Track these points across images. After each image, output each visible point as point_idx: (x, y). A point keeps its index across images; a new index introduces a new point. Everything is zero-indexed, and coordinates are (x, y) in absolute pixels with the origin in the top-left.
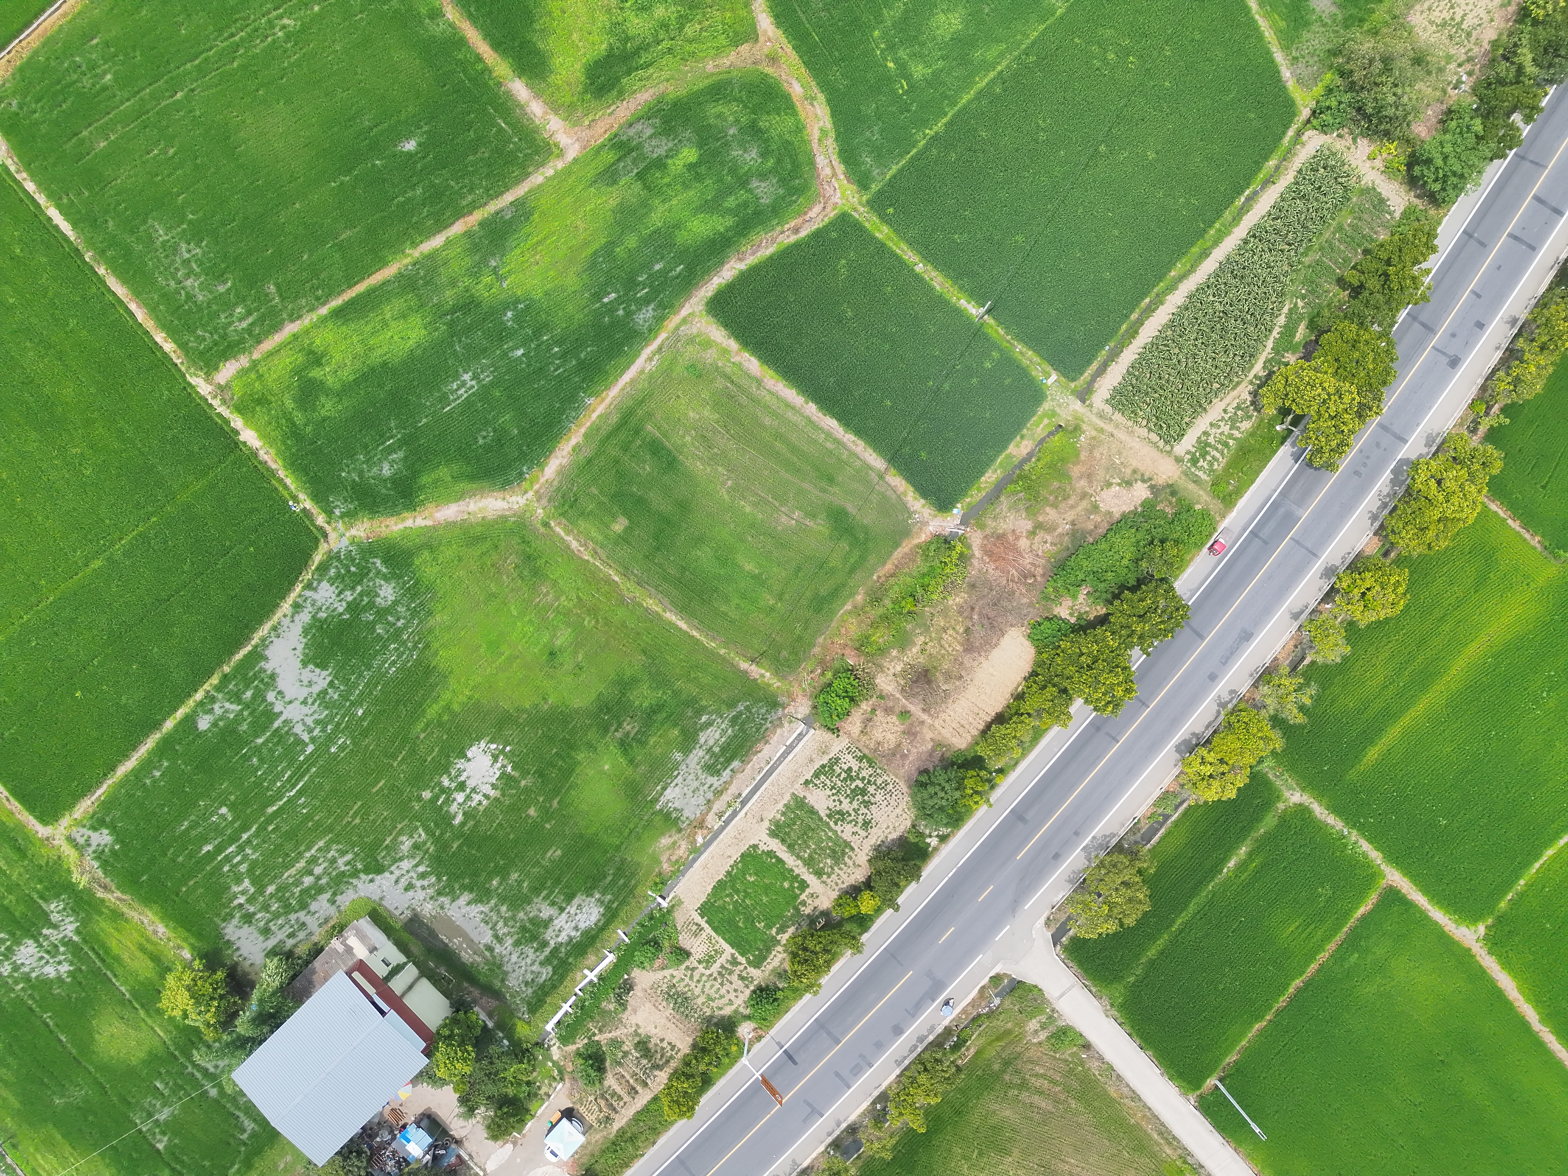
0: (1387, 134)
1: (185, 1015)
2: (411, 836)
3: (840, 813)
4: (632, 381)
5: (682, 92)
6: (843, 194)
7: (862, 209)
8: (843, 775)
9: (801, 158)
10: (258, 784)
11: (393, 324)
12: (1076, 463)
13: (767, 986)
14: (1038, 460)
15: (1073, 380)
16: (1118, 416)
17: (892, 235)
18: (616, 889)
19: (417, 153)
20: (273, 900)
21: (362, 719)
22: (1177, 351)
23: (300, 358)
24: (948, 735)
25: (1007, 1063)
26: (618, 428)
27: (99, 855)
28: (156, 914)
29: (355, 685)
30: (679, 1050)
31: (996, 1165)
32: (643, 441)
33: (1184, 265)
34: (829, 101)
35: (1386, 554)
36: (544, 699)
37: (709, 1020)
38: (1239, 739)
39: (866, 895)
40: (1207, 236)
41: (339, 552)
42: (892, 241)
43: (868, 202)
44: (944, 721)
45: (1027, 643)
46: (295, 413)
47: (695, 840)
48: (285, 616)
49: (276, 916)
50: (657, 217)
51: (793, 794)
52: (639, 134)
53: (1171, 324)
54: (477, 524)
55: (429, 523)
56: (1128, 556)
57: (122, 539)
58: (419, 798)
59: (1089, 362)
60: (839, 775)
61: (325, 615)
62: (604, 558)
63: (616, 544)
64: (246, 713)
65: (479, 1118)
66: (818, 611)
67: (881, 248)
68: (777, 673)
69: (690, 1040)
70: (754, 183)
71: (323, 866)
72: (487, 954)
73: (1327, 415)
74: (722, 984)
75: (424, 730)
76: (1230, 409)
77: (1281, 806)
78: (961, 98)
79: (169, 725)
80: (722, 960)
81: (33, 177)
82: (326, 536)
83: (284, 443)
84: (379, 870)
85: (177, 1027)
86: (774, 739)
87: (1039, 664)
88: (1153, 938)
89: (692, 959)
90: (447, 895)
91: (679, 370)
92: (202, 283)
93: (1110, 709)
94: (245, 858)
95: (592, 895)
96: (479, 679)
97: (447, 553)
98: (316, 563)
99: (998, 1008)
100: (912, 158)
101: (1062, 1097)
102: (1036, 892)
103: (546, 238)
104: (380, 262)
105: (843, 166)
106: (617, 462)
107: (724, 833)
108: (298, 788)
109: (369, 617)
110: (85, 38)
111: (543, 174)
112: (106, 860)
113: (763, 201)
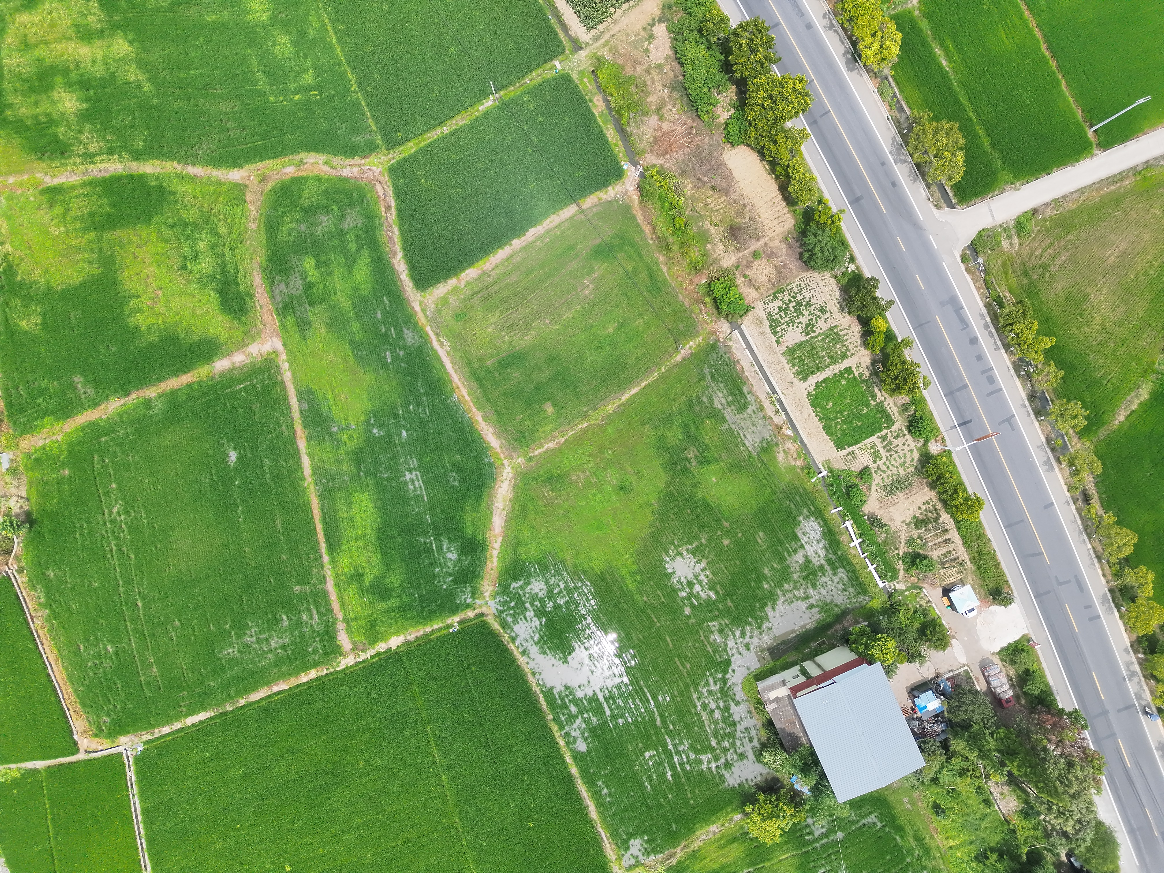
1: (782, 829)
2: (712, 632)
3: (807, 326)
4: (452, 362)
5: (263, 252)
6: (375, 165)
7: (391, 156)
8: (782, 314)
9: (340, 186)
10: (637, 724)
11: (352, 514)
12: (623, 68)
13: (909, 421)
14: (611, 95)
15: (564, 50)
16: (601, 27)
17: (416, 141)
18: (801, 504)
19: (240, 453)
20: (722, 743)
21: (619, 636)
23: (353, 586)
24: (782, 229)
25: (1025, 273)
26: (482, 385)
27: (647, 852)
28: (702, 827)
30: (931, 499)
31: (1093, 307)
32: (497, 370)
34: (307, 150)
36: (650, 505)
37: (918, 471)
39: (874, 322)
41: (497, 610)
42: (420, 142)
43: (388, 149)
44: (770, 229)
45: (737, 150)
46: (390, 604)
47: (788, 436)
48: (528, 663)
49: (733, 745)
50: (345, 303)
51: (782, 354)
52: (282, 294)
54: (513, 506)
55: (500, 539)
56: (703, 52)
57: (434, 756)
58: (689, 617)
59: (556, 34)
60: (781, 317)
61: (538, 635)
62: (567, 428)
63: (561, 416)
64: (585, 715)
65: (927, 653)
66: (659, 291)
67: (422, 151)
68: (692, 337)
69: (927, 489)
70: (345, 226)
71: (711, 701)
72: (814, 610)
74: (896, 452)
75: (642, 596)
77: (916, 13)
78: (339, 56)
79: (574, 770)
80: (880, 446)
81: (160, 725)
82: (482, 615)
83: (407, 619)
84: (728, 663)
85: (786, 843)
86: (738, 355)
89: (870, 467)
90: (762, 621)
91: (456, 326)
92: (277, 636)
93: (807, 99)
94: (684, 751)
95: (800, 522)
96: (621, 544)
97: (525, 533)
98: (499, 628)
99: (984, 266)
100: (367, 106)
101: (1063, 243)
102: (913, 208)
103: (331, 385)
104: (306, 507)
105: (356, 158)
106: (504, 394)
107: (790, 414)
108: (650, 698)
109: (550, 605)
110: (77, 653)
111: (286, 371)
112: (652, 849)
113: (359, 225)
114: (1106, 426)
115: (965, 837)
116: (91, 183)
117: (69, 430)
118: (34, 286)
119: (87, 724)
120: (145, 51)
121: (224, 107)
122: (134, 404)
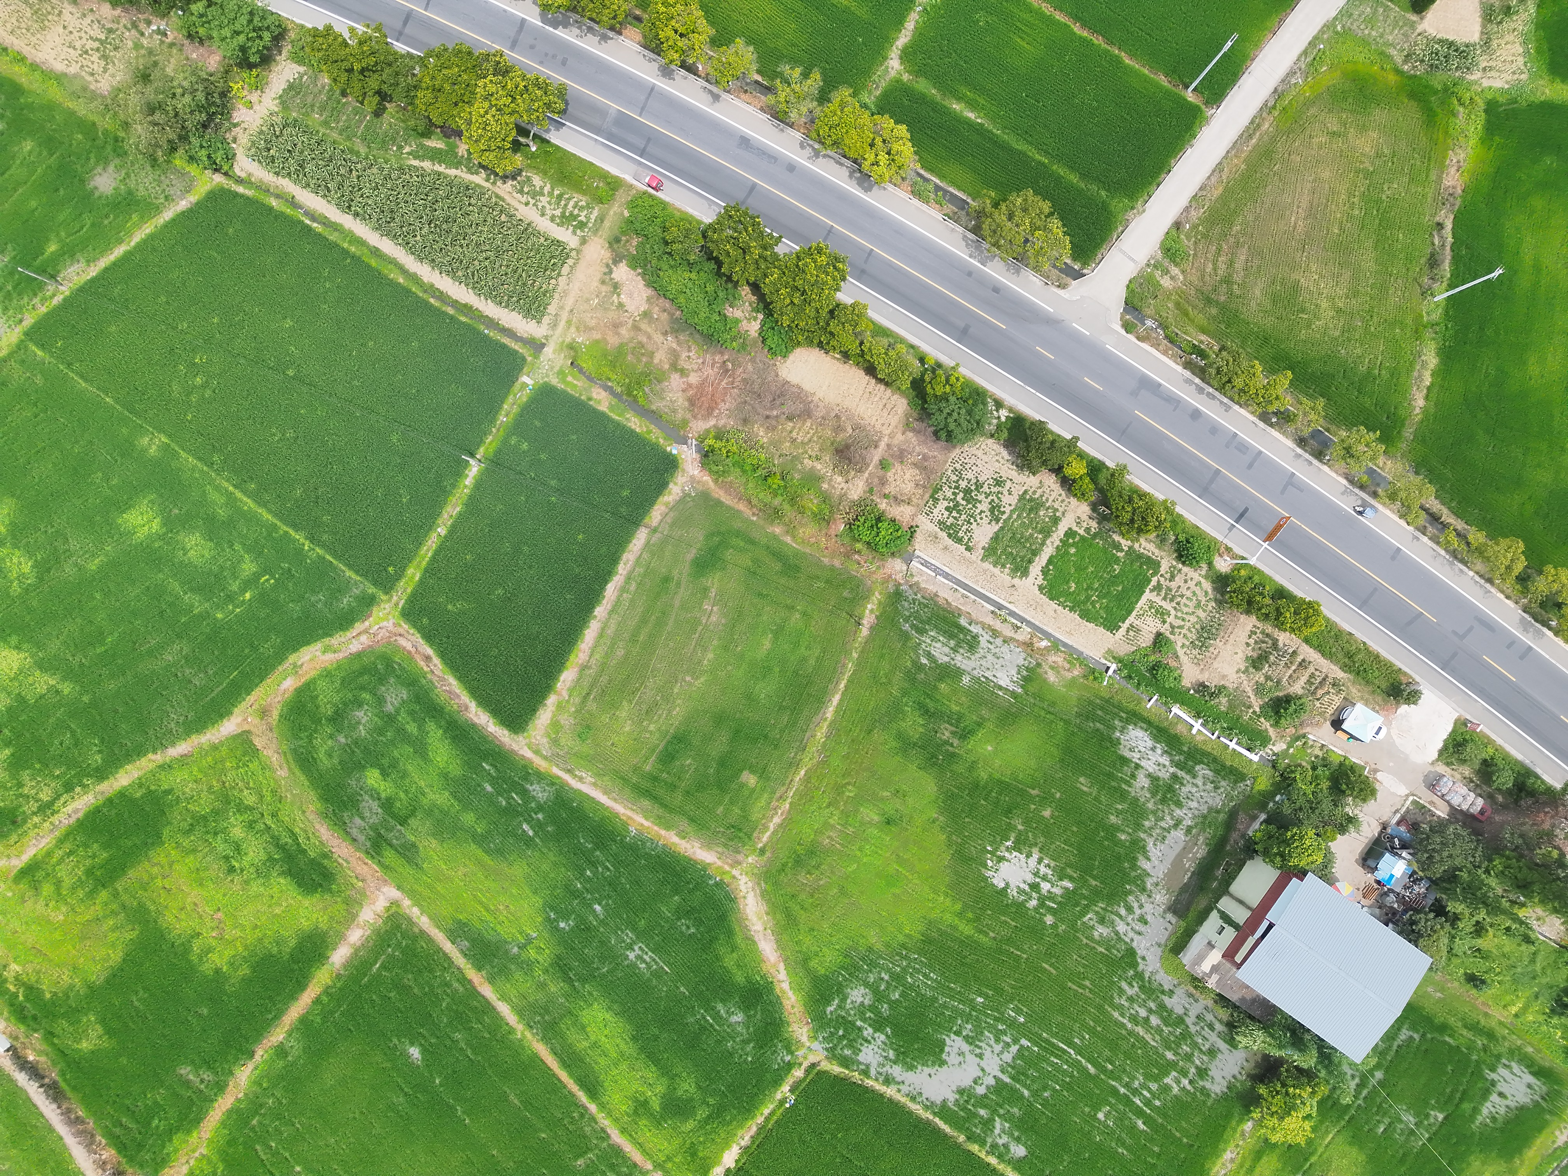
0: (223, 95)
1: (1308, 1117)
2: (1093, 927)
3: (992, 510)
4: (605, 793)
5: (312, 795)
6: (383, 619)
7: (395, 598)
8: (954, 514)
9: (356, 666)
10: (1068, 1087)
11: (593, 1038)
12: (606, 342)
13: (1176, 551)
14: (609, 379)
15: (524, 359)
16: (552, 309)
17: (415, 563)
18: (1108, 717)
19: (421, 1045)
20: (1180, 1051)
21: (986, 996)
22: (476, 263)
23: (643, 1122)
24: (897, 418)
25: (1208, 301)
26: (655, 798)
28: (1214, 1163)
29: (955, 1010)
30: (1254, 626)
31: (1311, 293)
32: (662, 771)
33: (391, 271)
34: (295, 649)
35: (638, 19)
36: (934, 822)
37: (1220, 603)
38: (847, 132)
39: (1068, 471)
40: (358, 253)
41: (827, 1049)
42: (420, 562)
43: (387, 593)
44: (883, 425)
45: (792, 357)
46: (698, 1118)
47: (1046, 648)
48: (899, 1091)
49: (1195, 1045)
50: (441, 798)
51: (982, 560)
52: (362, 830)
53: (452, 273)
54: (774, 919)
55: (782, 966)
56: (687, 275)
58: (1054, 926)
59: (504, 346)
60: (955, 518)
61: (891, 1052)
62: (783, 789)
63: (768, 779)
65: (1356, 812)
66: (797, 568)
67: (430, 571)
68: (866, 598)
69: (1243, 617)
70: (389, 708)
71: (1138, 1009)
72: (1194, 831)
73: (512, 105)
74: (1182, 596)
75: (986, 934)
76: (524, 200)
77: (906, 77)
78: (268, 520)
80: (1158, 600)
82: (813, 1065)
83: (729, 1123)
84: (1131, 953)
85: (1321, 1122)
86: (932, 588)
87: (810, 343)
88: (1058, 179)
89: (1162, 630)
90: (1143, 882)
91: (586, 748)
93: (841, 266)
94: (1144, 1086)
95: (1118, 739)
96: (927, 889)
97: (807, 941)
98: (841, 1070)
99: (1156, 320)
100: (335, 558)
101: (1232, 240)
102: (1034, 304)
103: (481, 903)
104: (536, 1060)
105: (357, 625)
106: (688, 793)
107: (1032, 620)
108: (1065, 1047)
109: (885, 1008)
111: (418, 917)
113: (405, 697)
114: (1407, 423)
115: (1525, 994)
116: (67, 835)
117: (209, 1135)
118: (71, 995)
120: (39, 646)
121: (167, 658)
122: (266, 1061)
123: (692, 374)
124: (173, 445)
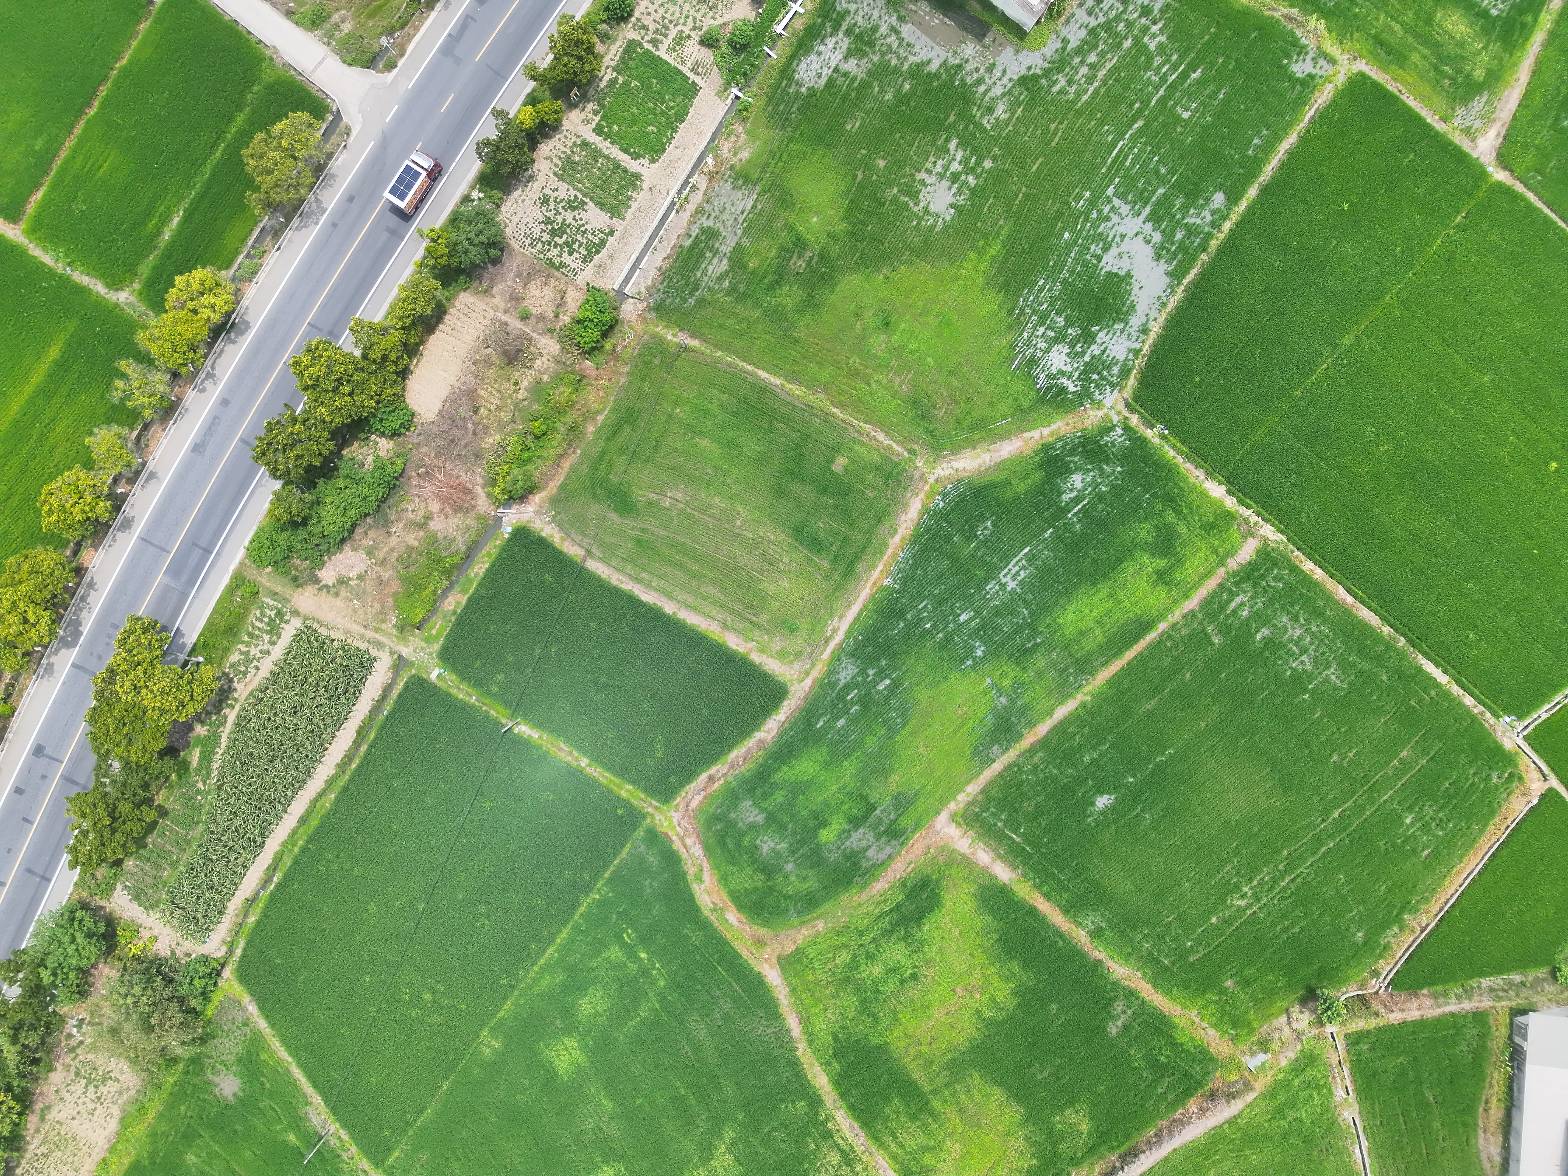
0: (140, 961)
2: (997, 119)
3: (574, 209)
4: (849, 607)
5: (844, 896)
6: (671, 822)
7: (650, 810)
8: (576, 246)
9: (717, 850)
10: (1156, 147)
11: (1093, 624)
12: (395, 594)
14: (434, 592)
15: (414, 677)
16: (363, 646)
17: (616, 790)
18: (786, 99)
19: (1094, 794)
20: (1123, 33)
21: (1064, 229)
23: (1178, 576)
24: (478, 303)
26: (856, 558)
27: (1302, 50)
29: (1076, 261)
32: (829, 551)
33: (323, 806)
34: (698, 909)
36: (887, 278)
38: (180, 334)
39: (528, 124)
40: (305, 838)
41: (1112, 391)
42: (615, 784)
43: (645, 817)
44: (485, 317)
45: (414, 406)
46: (1175, 521)
47: (714, 159)
48: (1155, 319)
49: (1118, 18)
50: (849, 769)
51: (623, 220)
52: (880, 849)
53: (325, 744)
54: (980, 442)
55: (1027, 435)
56: (327, 506)
57: (1327, 369)
58: (995, 159)
59: (400, 695)
60: (580, 246)
61: (1116, 326)
62: (851, 430)
63: (841, 445)
64: (1178, 216)
66: (630, 409)
67: (624, 773)
68: (661, 341)
70: (760, 819)
71: (1080, 74)
72: (903, 14)
73: (145, 665)
74: (663, 18)
75: (1002, 227)
76: (253, 671)
77: (137, 286)
78: (568, 934)
79: (1252, 192)
80: (667, 42)
81: (1468, 711)
82: (1127, 405)
83: (1182, 489)
84: (1023, 81)
86: (653, 273)
87: (397, 384)
88: (240, 133)
89: (698, 39)
90: (951, 68)
91: (805, 624)
92: (1286, 633)
94: (1157, 72)
95: (809, 89)
96: (955, 287)
98: (1132, 377)
99: (385, 39)
100: (608, 867)
102: (365, 161)
103: (955, 732)
104: (1112, 683)
105: (675, 847)
106: (852, 526)
107: (687, 172)
108: (1116, 150)
109: (1073, 332)
110: (1436, 854)
111: (968, 795)
112: (1295, 47)
113: (750, 803)
116: (876, 1139)
117: (1178, 1007)
118: (1034, 1139)
119: (1512, 797)
120: (687, 1161)
121: (703, 1035)
122: (1106, 948)
123: (430, 508)
124: (492, 1024)
